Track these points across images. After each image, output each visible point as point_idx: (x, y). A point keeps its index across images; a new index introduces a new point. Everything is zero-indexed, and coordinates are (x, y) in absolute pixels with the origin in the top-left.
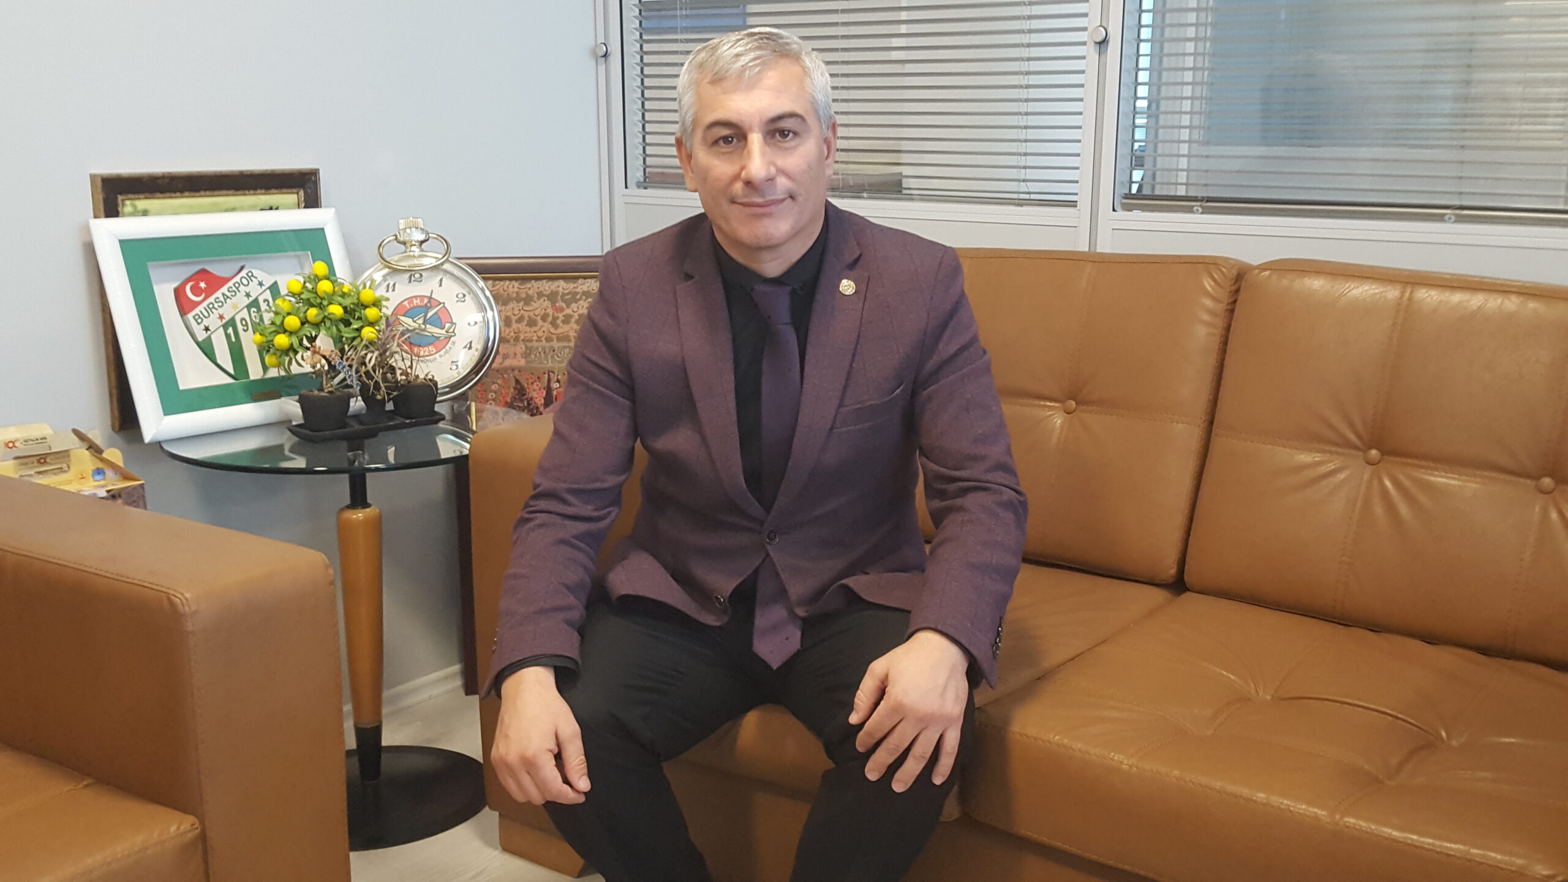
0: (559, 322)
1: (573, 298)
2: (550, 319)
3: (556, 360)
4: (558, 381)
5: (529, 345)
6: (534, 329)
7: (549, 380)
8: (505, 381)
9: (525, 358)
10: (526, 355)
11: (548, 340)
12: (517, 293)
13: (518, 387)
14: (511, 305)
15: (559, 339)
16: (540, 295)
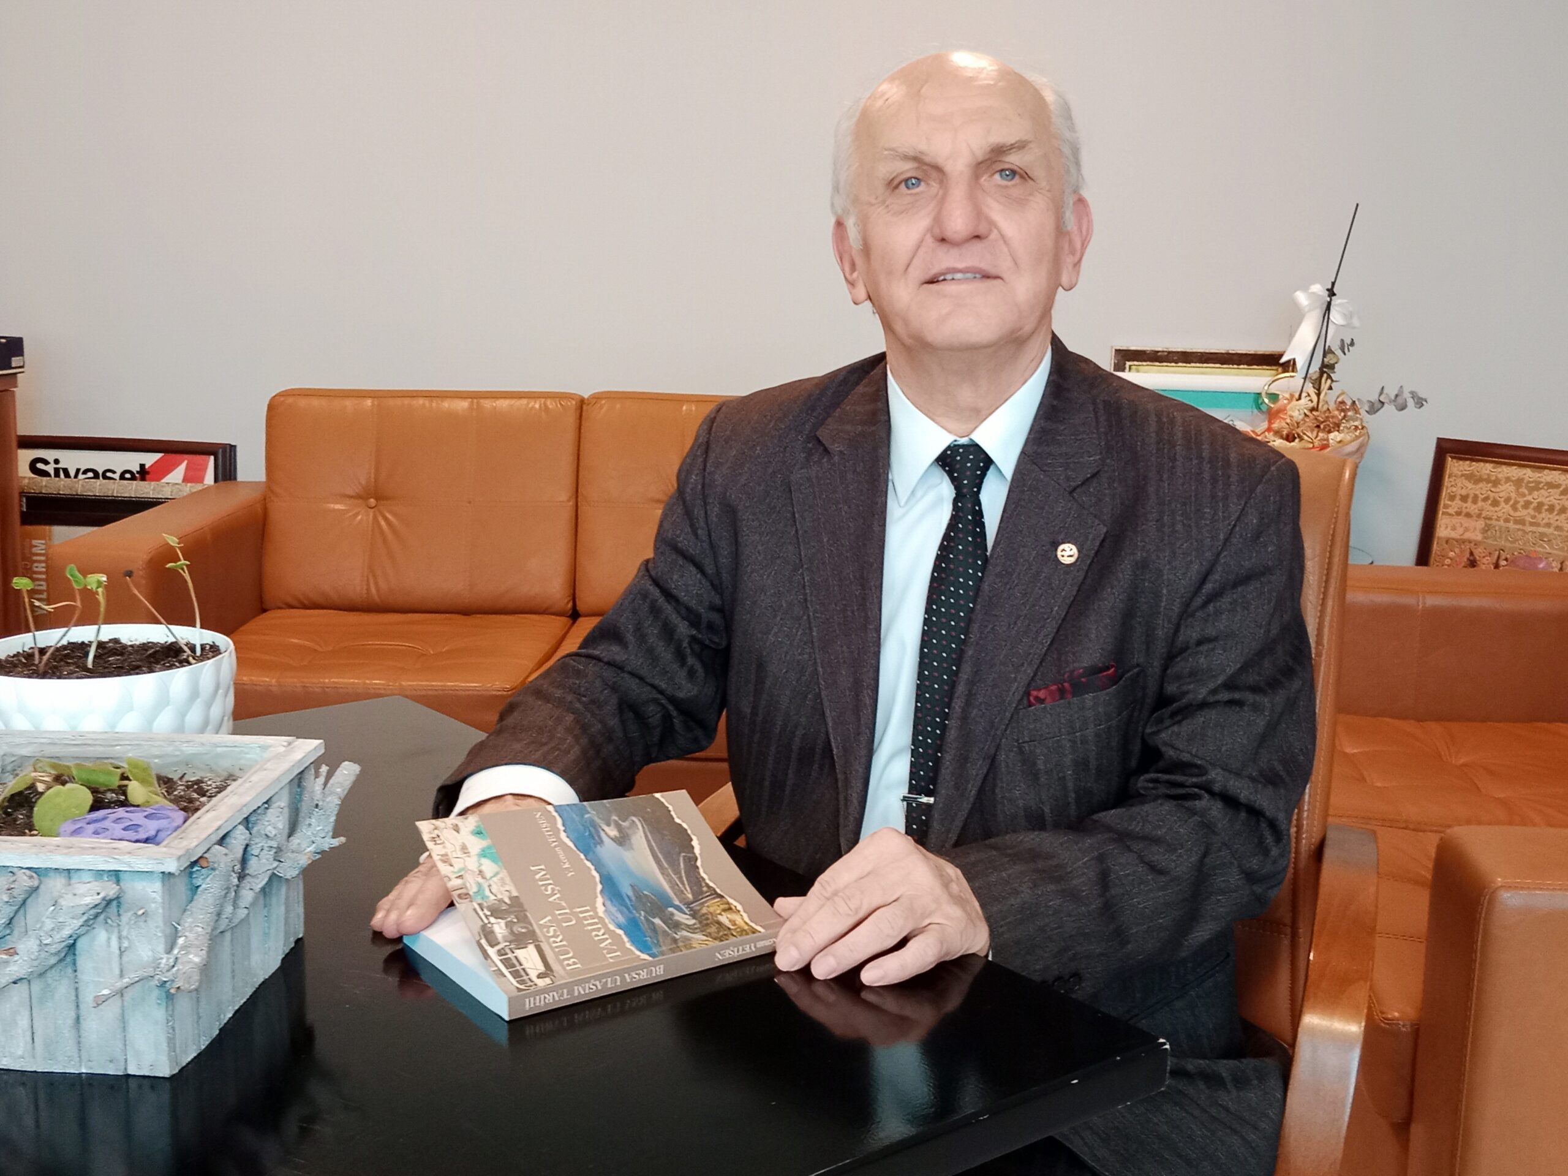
0: (1519, 506)
1: (1536, 487)
2: (1512, 502)
3: (1507, 539)
4: (1506, 560)
5: (1489, 522)
6: (1497, 509)
7: (1499, 558)
8: (1462, 551)
9: (1483, 533)
10: (1485, 531)
11: (1507, 521)
12: (1488, 475)
13: (1472, 558)
14: (1481, 485)
15: (1516, 522)
16: (1508, 479)
